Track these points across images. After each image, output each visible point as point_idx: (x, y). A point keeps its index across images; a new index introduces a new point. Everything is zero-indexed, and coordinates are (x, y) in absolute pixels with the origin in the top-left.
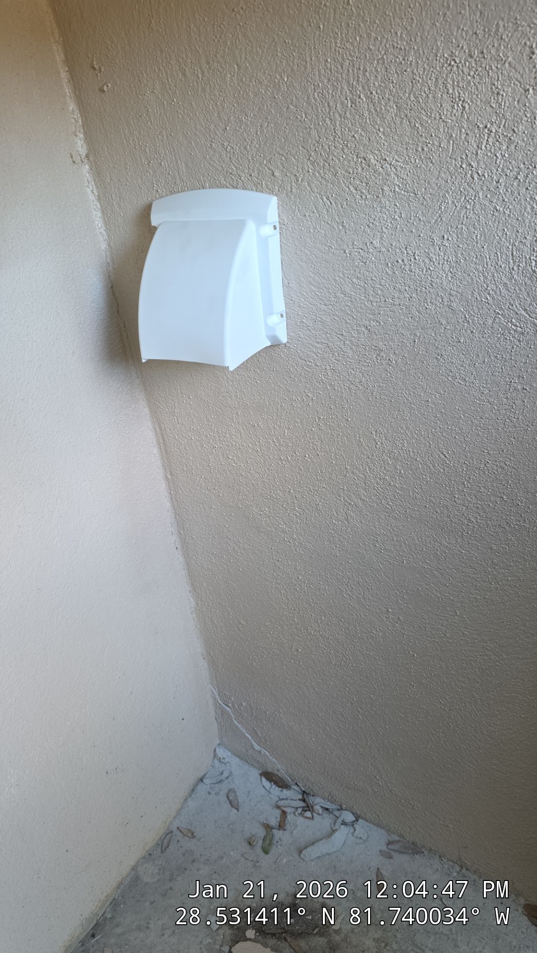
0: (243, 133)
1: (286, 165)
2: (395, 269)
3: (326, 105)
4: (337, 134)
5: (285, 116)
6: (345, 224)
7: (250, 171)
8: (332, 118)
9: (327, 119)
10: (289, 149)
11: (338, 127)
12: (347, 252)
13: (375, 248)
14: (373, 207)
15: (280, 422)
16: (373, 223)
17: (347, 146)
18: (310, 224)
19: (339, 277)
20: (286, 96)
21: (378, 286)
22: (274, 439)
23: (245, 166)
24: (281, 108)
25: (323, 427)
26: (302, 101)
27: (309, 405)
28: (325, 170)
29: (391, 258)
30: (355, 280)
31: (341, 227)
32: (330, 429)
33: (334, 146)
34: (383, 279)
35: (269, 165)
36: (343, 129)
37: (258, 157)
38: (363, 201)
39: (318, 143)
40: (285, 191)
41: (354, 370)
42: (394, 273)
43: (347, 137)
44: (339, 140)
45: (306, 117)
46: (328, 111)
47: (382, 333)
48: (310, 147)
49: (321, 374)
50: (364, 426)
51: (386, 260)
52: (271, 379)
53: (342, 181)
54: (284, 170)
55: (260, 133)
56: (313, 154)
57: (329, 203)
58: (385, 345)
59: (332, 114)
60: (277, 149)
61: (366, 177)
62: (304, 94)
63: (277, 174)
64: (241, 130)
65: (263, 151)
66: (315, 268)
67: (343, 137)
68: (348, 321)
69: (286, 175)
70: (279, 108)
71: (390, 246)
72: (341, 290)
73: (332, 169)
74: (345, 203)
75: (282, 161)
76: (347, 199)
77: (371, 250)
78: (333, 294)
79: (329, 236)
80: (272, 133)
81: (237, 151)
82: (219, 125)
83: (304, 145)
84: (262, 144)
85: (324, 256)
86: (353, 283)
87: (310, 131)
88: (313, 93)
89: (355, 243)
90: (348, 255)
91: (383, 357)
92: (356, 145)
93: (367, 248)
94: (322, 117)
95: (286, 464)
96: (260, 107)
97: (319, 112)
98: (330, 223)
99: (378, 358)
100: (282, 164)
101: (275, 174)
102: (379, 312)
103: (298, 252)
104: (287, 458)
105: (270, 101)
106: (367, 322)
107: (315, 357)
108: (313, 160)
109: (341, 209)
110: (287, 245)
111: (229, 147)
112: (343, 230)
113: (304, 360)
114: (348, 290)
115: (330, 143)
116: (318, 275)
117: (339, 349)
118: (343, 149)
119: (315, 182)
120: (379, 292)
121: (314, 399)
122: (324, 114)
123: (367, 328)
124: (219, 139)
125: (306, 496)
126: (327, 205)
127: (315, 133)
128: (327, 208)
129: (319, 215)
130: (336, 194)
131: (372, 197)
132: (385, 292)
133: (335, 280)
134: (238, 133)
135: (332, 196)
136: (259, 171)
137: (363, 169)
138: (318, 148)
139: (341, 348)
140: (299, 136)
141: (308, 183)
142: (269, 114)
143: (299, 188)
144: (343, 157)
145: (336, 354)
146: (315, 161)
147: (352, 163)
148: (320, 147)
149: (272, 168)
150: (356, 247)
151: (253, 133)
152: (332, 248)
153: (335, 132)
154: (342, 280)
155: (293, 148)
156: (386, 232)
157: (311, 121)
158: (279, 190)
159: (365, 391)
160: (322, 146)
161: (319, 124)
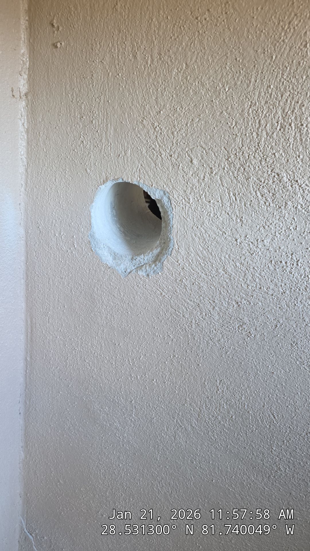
0: (174, 120)
1: (206, 158)
2: (277, 267)
3: (257, 121)
4: (260, 148)
5: (217, 119)
6: (243, 219)
7: (171, 152)
8: (260, 133)
9: (254, 133)
10: (212, 146)
11: (262, 143)
12: (238, 241)
13: (265, 246)
14: (273, 214)
15: (139, 348)
16: (269, 226)
17: (266, 160)
18: (212, 209)
19: (225, 257)
20: (223, 103)
21: (258, 275)
22: (130, 359)
23: (168, 147)
24: (215, 111)
25: (175, 364)
26: (236, 112)
27: (168, 343)
28: (239, 172)
29: (276, 257)
30: (238, 264)
31: (239, 221)
32: (181, 367)
33: (254, 157)
34: (264, 271)
35: (190, 152)
36: (266, 145)
37: (181, 143)
38: (265, 207)
39: (240, 149)
40: (197, 177)
41: (216, 330)
42: (275, 269)
43: (267, 153)
44: (260, 152)
45: (236, 125)
46: (257, 127)
47: (249, 311)
48: (232, 150)
49: (186, 324)
50: (212, 374)
51: (271, 257)
52: (141, 314)
53: (251, 186)
54: (202, 161)
55: (190, 125)
56: (232, 156)
57: (234, 199)
58: (250, 321)
59: (260, 130)
60: (201, 143)
61: (274, 189)
62: (240, 107)
63: (195, 161)
64: (172, 117)
65: (188, 140)
66: (205, 244)
67: (264, 151)
68: (222, 293)
69: (203, 165)
70: (214, 110)
71: (278, 248)
72: (224, 268)
73: (245, 174)
74: (249, 203)
75: (202, 154)
76: (252, 201)
77: (260, 246)
78: (216, 269)
79: (226, 224)
80: (201, 129)
81: (165, 133)
82: (155, 107)
83: (226, 147)
84: (189, 134)
85: (216, 238)
86: (236, 266)
87: (235, 138)
88: (248, 108)
89: (248, 237)
90: (238, 244)
91: (244, 329)
92: (274, 162)
93: (258, 243)
94: (250, 130)
95: (135, 380)
96: (196, 105)
97: (248, 125)
98: (230, 214)
99: (240, 328)
100: (202, 156)
101: (193, 161)
102: (252, 295)
103: (195, 228)
104: (137, 377)
105: (207, 102)
106: (239, 299)
107: (185, 310)
108: (231, 161)
109: (244, 207)
110: (186, 220)
111: (158, 128)
112: (240, 223)
113: (174, 309)
114: (229, 270)
115: (251, 153)
116: (207, 250)
117: (208, 311)
118: (261, 161)
119: (227, 179)
120: (257, 280)
121: (174, 340)
122: (253, 128)
123: (237, 303)
124: (151, 118)
125: (145, 409)
126: (232, 200)
127: (240, 141)
128: (232, 202)
129: (223, 205)
130: (243, 194)
131: (275, 206)
132: (263, 281)
133: (220, 259)
134: (170, 119)
135: (239, 194)
136: (179, 154)
137: (274, 182)
138: (239, 153)
139: (210, 311)
140: (224, 138)
141: (220, 178)
142: (203, 112)
143: (211, 179)
144: (259, 167)
145: (204, 314)
146: (232, 162)
147: (265, 174)
148: (241, 153)
149: (192, 156)
150: (247, 240)
151: (183, 123)
152: (226, 234)
153: (259, 146)
154: (227, 261)
155: (215, 146)
156: (278, 237)
157: (239, 130)
158: (192, 175)
159: (220, 349)
160: (243, 153)
161: (246, 135)
